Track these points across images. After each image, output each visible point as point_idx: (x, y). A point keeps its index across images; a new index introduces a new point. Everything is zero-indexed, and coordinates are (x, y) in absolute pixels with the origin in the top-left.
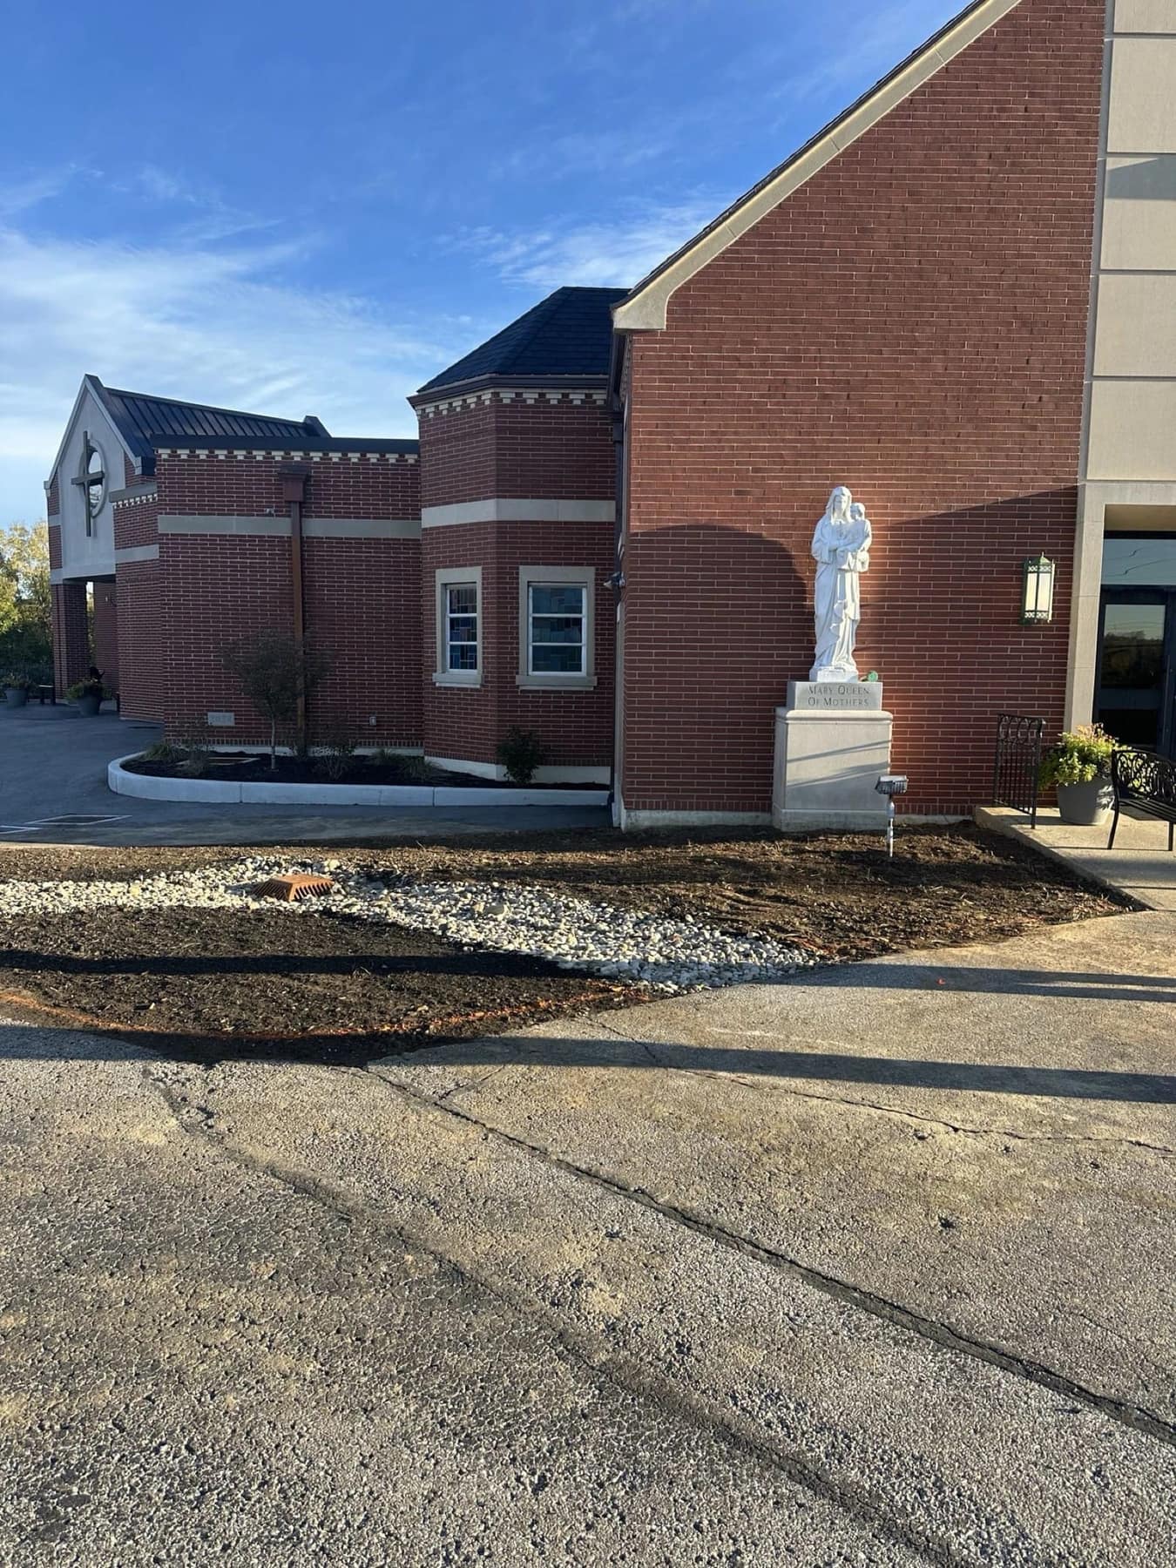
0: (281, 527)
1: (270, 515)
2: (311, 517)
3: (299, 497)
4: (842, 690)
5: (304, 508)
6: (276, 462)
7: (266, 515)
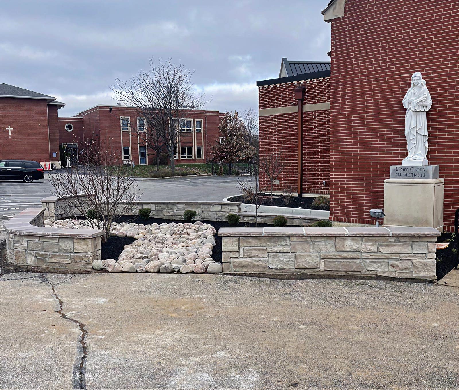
0: (295, 109)
1: (292, 105)
2: (306, 104)
3: (301, 98)
4: (412, 170)
5: (302, 101)
6: (295, 85)
7: (291, 105)
